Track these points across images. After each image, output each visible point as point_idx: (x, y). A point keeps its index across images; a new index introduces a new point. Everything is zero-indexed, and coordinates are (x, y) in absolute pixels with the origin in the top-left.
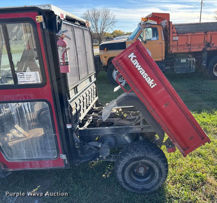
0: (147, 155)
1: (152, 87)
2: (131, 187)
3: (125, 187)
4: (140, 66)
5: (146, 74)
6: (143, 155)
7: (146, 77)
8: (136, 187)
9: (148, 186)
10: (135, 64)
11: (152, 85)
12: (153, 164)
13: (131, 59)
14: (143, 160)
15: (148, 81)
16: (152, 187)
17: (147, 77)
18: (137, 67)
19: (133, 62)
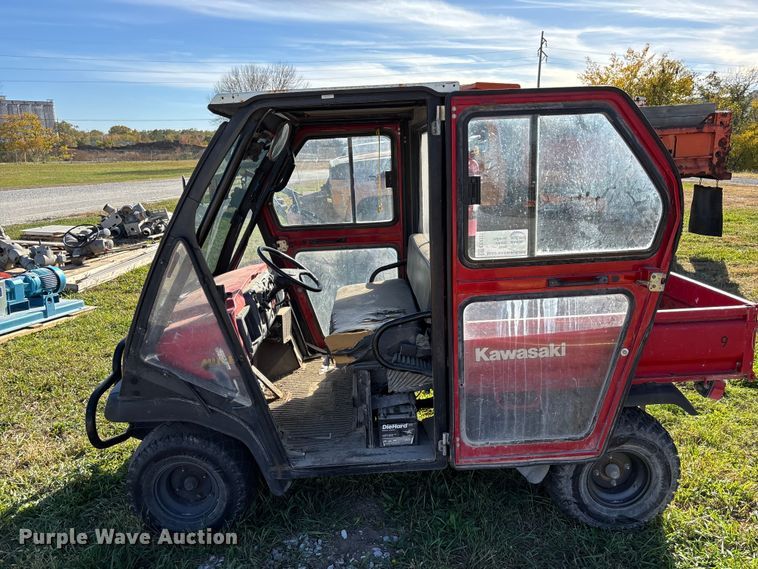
0: (638, 434)
1: (564, 354)
2: (591, 514)
3: (578, 513)
4: (508, 352)
5: (530, 351)
6: (628, 434)
7: (536, 354)
8: (604, 514)
9: (632, 512)
10: (499, 358)
11: (560, 351)
12: (650, 454)
13: (486, 359)
14: (628, 447)
15: (547, 355)
16: (645, 514)
17: (538, 352)
18: (505, 358)
19: (491, 358)
